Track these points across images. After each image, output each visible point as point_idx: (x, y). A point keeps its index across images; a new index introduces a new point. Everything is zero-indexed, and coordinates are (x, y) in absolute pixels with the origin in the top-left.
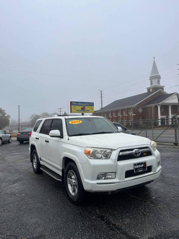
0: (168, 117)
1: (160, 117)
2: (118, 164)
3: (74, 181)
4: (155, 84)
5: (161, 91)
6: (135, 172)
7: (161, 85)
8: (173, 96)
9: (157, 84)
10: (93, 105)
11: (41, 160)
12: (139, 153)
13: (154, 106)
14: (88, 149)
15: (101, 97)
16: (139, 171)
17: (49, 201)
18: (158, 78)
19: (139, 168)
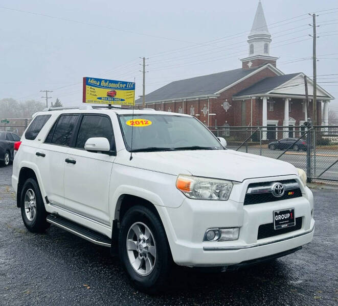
0: (281, 123)
1: (265, 122)
2: (246, 211)
3: (145, 245)
4: (259, 51)
5: (271, 67)
6: (275, 229)
7: (270, 56)
8: (296, 81)
9: (263, 52)
10: (134, 89)
11: (48, 202)
12: (282, 190)
13: (255, 98)
14: (186, 180)
15: (144, 72)
16: (283, 226)
17: (89, 287)
18: (265, 39)
19: (282, 220)
